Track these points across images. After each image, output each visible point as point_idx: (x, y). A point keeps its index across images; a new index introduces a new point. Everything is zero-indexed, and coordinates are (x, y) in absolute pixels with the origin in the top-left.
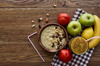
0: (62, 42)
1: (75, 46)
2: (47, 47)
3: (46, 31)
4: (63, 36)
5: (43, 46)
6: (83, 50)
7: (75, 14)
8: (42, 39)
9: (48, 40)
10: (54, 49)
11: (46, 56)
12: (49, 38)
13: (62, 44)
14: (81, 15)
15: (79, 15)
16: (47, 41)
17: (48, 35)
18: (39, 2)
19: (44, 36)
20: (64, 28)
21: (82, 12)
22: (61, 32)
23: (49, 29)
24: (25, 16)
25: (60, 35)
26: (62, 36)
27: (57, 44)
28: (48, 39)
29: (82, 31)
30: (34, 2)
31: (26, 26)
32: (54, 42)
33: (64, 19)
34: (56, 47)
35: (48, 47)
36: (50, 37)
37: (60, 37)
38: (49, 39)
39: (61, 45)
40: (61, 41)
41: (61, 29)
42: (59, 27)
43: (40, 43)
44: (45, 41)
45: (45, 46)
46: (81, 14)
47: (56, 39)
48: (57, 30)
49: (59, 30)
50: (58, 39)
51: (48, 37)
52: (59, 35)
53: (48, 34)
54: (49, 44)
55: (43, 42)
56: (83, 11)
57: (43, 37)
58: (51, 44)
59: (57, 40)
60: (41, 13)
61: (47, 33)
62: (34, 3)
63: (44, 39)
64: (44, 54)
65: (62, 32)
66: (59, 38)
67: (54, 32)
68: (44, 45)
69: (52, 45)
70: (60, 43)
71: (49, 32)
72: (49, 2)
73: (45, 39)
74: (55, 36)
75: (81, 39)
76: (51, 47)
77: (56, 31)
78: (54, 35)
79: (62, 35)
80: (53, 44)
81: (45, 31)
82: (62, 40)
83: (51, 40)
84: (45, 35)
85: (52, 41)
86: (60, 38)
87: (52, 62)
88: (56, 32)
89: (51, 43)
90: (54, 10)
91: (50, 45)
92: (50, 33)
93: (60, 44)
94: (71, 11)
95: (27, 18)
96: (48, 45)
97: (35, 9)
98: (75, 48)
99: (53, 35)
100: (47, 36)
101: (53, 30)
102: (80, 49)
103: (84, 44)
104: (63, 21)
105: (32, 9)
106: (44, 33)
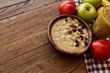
3: (56, 30)
8: (57, 43)
9: (66, 40)
10: (81, 47)
12: (66, 36)
16: (66, 42)
17: (61, 34)
18: (23, 6)
19: (57, 37)
23: (58, 26)
24: (12, 28)
26: (80, 27)
27: (81, 40)
28: (64, 38)
31: (19, 41)
32: (75, 38)
35: (71, 49)
36: (66, 34)
40: (83, 33)
42: (69, 18)
44: (63, 44)
48: (69, 23)
49: (71, 22)
50: (78, 32)
52: (76, 27)
53: (60, 32)
54: (71, 44)
55: (61, 46)
57: (56, 39)
58: (73, 43)
61: (58, 31)
62: (17, 9)
63: (59, 40)
64: (69, 68)
66: (78, 30)
67: (67, 27)
69: (75, 44)
70: (83, 37)
71: (60, 30)
73: (61, 41)
74: (71, 30)
76: (76, 47)
81: (55, 30)
83: (70, 38)
84: (57, 35)
85: (73, 38)
90: (48, 8)
91: (73, 46)
92: (62, 30)
95: (17, 30)
96: (70, 46)
97: (22, 15)
99: (68, 30)
100: (61, 35)
101: (63, 25)
105: (18, 16)
106: (54, 33)
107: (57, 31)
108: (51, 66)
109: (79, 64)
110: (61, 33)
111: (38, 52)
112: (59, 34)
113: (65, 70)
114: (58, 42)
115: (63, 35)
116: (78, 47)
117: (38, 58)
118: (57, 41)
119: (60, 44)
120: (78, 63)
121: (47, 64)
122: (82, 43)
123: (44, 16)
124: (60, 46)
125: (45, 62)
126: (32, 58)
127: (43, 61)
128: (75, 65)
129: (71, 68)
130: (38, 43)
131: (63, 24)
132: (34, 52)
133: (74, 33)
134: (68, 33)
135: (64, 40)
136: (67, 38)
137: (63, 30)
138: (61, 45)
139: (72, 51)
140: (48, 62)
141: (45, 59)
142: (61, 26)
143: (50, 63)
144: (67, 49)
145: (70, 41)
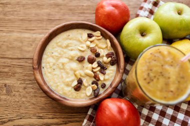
0: (107, 77)
1: (152, 75)
2: (59, 88)
3: (59, 44)
4: (110, 59)
5: (48, 87)
7: (141, 8)
8: (46, 66)
9: (63, 69)
10: (83, 95)
12: (69, 63)
13: (108, 84)
15: (152, 12)
16: (61, 72)
17: (64, 56)
19: (53, 57)
21: (159, 6)
22: (104, 46)
23: (67, 39)
25: (102, 55)
26: (105, 59)
27: (90, 83)
28: (63, 64)
31: (5, 34)
32: (83, 74)
34: (89, 91)
35: (63, 89)
36: (71, 59)
37: (101, 60)
38: (67, 67)
39: (104, 86)
40: (104, 74)
41: (103, 40)
42: (98, 33)
43: (38, 77)
44: (55, 73)
45: (53, 88)
46: (157, 10)
47: (90, 65)
48: (91, 42)
49: (96, 41)
50: (95, 65)
51: (65, 60)
52: (98, 55)
53: (65, 50)
54: (68, 80)
55: (49, 74)
57: (48, 60)
58: (73, 81)
59: (93, 68)
60: (51, 5)
61: (62, 47)
63: (51, 64)
65: (107, 47)
66: (98, 63)
67: (82, 47)
68: (50, 83)
70: (99, 80)
71: (67, 46)
73: (55, 67)
74: (86, 58)
75: (169, 53)
76: (73, 91)
78: (83, 55)
79: (108, 56)
80: (80, 82)
81: (57, 43)
82: (107, 72)
83: (72, 69)
84: (56, 54)
85: (77, 73)
86: (99, 65)
88: (88, 47)
89: (73, 77)
91: (68, 85)
92: (70, 48)
93: (99, 83)
95: (12, 15)
96: (64, 83)
98: (149, 80)
99: (79, 54)
100: (61, 57)
101: (79, 41)
104: (109, 15)
106: (53, 48)
107: (60, 46)
108: (24, 97)
109: (70, 120)
111: (21, 65)
112: (60, 54)
113: (41, 115)
114: (48, 67)
115: (66, 58)
116: (77, 92)
117: (14, 74)
118: (49, 63)
119: (50, 70)
120: (71, 118)
121: (21, 90)
122: (89, 89)
123: (71, 10)
124: (47, 73)
125: (20, 85)
126: (6, 70)
127: (19, 82)
128: (63, 118)
129: (53, 118)
130: (29, 52)
131: (80, 39)
132: (15, 62)
133: (88, 63)
134: (76, 58)
135: (62, 67)
137: (72, 50)
138: (50, 73)
139: (61, 92)
140: (25, 88)
141: (22, 82)
142: (73, 40)
143: (27, 92)
144: (55, 85)
145: (69, 75)
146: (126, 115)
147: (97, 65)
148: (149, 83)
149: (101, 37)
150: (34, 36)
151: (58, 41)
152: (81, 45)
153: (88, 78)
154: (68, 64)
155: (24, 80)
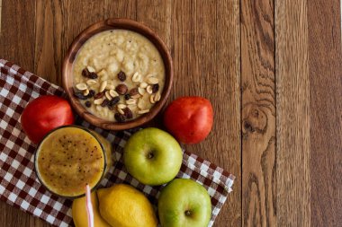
0: (99, 108)
2: (85, 52)
3: (143, 49)
4: (122, 113)
5: (86, 39)
6: (53, 175)
7: (213, 167)
8: (113, 35)
9: (110, 55)
10: (77, 79)
11: (55, 54)
12: (118, 61)
13: (91, 110)
14: (210, 189)
15: (208, 182)
16: (105, 53)
17: (127, 56)
18: (261, 30)
19: (125, 42)
20: (152, 117)
21: (218, 194)
22: (140, 106)
23: (150, 59)
25: (128, 102)
26: (121, 106)
27: (92, 88)
28: (115, 55)
29: (144, 193)
30: (260, 14)
32: (102, 79)
33: (186, 117)
34: (81, 87)
35: (85, 56)
36: (122, 65)
37: (121, 101)
38: (112, 59)
39: (88, 105)
40: (103, 105)
41: (149, 106)
42: (158, 96)
44: (105, 46)
45: (86, 45)
46: (212, 191)
47: (113, 87)
49: (145, 96)
50: (114, 94)
51: (120, 55)
52: (127, 97)
53: (134, 56)
54: (95, 61)
55: (102, 39)
56: (223, 199)
57: (121, 37)
58: (94, 67)
59: (109, 90)
60: (218, 38)
61: (138, 53)
62: (256, 13)
63: (116, 41)
65: (140, 109)
66: (117, 97)
67: (137, 77)
68: (91, 42)
69: (91, 70)
70: (96, 98)
71: (139, 59)
72: (262, 67)
73: (112, 45)
74: (124, 83)
76: (83, 68)
77: (144, 85)
78: (128, 79)
79: (126, 110)
80: (93, 76)
81: (144, 46)
82: (106, 109)
83: (108, 65)
84: (129, 45)
85: (103, 72)
86: (114, 99)
87: (31, 74)
88: (138, 85)
89: (98, 67)
91: (89, 62)
92: (137, 63)
93: (92, 99)
94: (226, 154)
96: (92, 57)
97: (236, 16)
99: (128, 74)
100: (125, 52)
101: (148, 74)
102: (58, 162)
103: (74, 180)
105: (236, 6)
106: (137, 42)
107: (140, 51)
108: (88, 15)
110: (131, 57)
111: (127, 7)
112: (129, 51)
113: (66, 36)
114: (112, 38)
115: (124, 58)
116: (81, 73)
118: (117, 38)
119: (107, 39)
121: (96, 10)
122: (84, 87)
124: (104, 36)
125: (102, 10)
127: (106, 7)
129: (62, 50)
131: (150, 75)
133: (116, 85)
134: (123, 70)
135: (112, 53)
136: (111, 61)
137: (134, 65)
138: (104, 40)
139: (81, 54)
140: (98, 15)
141: (106, 11)
142: (149, 66)
144: (90, 47)
145: (101, 63)
146: (44, 124)
147: (113, 96)
148: (60, 141)
149: (153, 102)
150: (169, 20)
151: (146, 47)
152: (140, 76)
153: (98, 85)
154: (115, 61)
155: (109, 13)
